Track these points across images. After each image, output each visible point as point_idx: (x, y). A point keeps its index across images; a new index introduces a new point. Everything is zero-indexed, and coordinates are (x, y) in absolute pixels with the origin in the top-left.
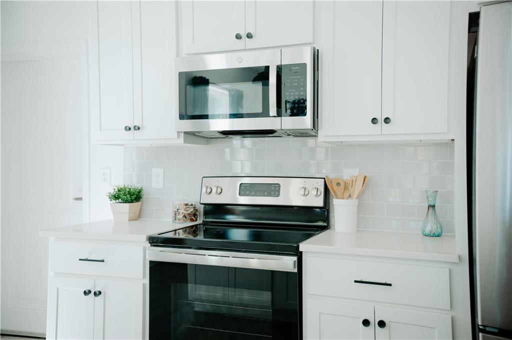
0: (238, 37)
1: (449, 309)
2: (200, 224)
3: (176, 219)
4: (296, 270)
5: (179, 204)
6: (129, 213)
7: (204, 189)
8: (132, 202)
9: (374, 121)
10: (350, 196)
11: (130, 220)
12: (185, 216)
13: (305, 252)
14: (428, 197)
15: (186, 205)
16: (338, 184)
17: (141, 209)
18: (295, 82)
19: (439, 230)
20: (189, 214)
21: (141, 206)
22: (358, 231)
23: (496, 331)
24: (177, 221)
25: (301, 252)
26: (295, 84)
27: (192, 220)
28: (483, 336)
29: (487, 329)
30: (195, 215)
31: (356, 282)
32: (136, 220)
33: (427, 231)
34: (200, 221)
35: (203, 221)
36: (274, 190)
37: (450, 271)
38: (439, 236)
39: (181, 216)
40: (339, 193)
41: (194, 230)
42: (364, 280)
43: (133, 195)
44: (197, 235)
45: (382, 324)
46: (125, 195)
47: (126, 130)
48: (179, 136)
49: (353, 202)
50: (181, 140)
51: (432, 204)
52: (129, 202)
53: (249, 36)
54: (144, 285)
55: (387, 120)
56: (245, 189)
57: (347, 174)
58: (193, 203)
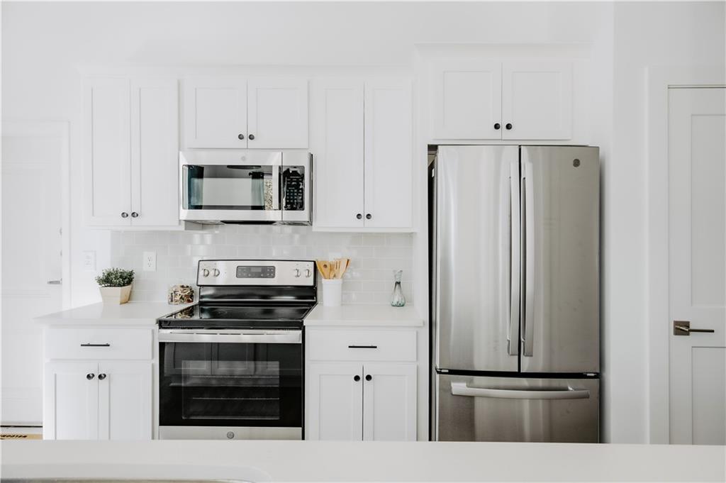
0: (241, 137)
1: (415, 360)
2: (196, 305)
3: (172, 301)
4: (301, 342)
5: (175, 286)
6: (121, 297)
7: (201, 272)
8: (124, 285)
9: (359, 216)
10: (335, 276)
11: (121, 304)
12: (181, 298)
13: (308, 326)
14: (395, 276)
15: (183, 287)
16: (325, 266)
17: (131, 292)
18: (294, 181)
19: (403, 301)
20: (185, 296)
21: (132, 288)
22: (342, 305)
23: (447, 371)
24: (173, 303)
25: (304, 327)
26: (293, 183)
27: (189, 301)
28: (440, 377)
29: (443, 371)
30: (192, 296)
31: (350, 347)
32: (127, 302)
33: (395, 303)
34: (196, 301)
35: (200, 302)
36: (269, 272)
37: (417, 333)
38: (403, 306)
39: (178, 298)
40: (326, 274)
41: (190, 311)
42: (356, 345)
43: (125, 278)
44: (193, 315)
45: (369, 378)
46: (116, 278)
47: (123, 217)
48: (180, 224)
49: (338, 281)
50: (182, 228)
51: (398, 281)
52: (121, 286)
53: (251, 137)
54: (153, 366)
55: (369, 216)
56: (241, 272)
57: (331, 258)
58: (189, 285)
